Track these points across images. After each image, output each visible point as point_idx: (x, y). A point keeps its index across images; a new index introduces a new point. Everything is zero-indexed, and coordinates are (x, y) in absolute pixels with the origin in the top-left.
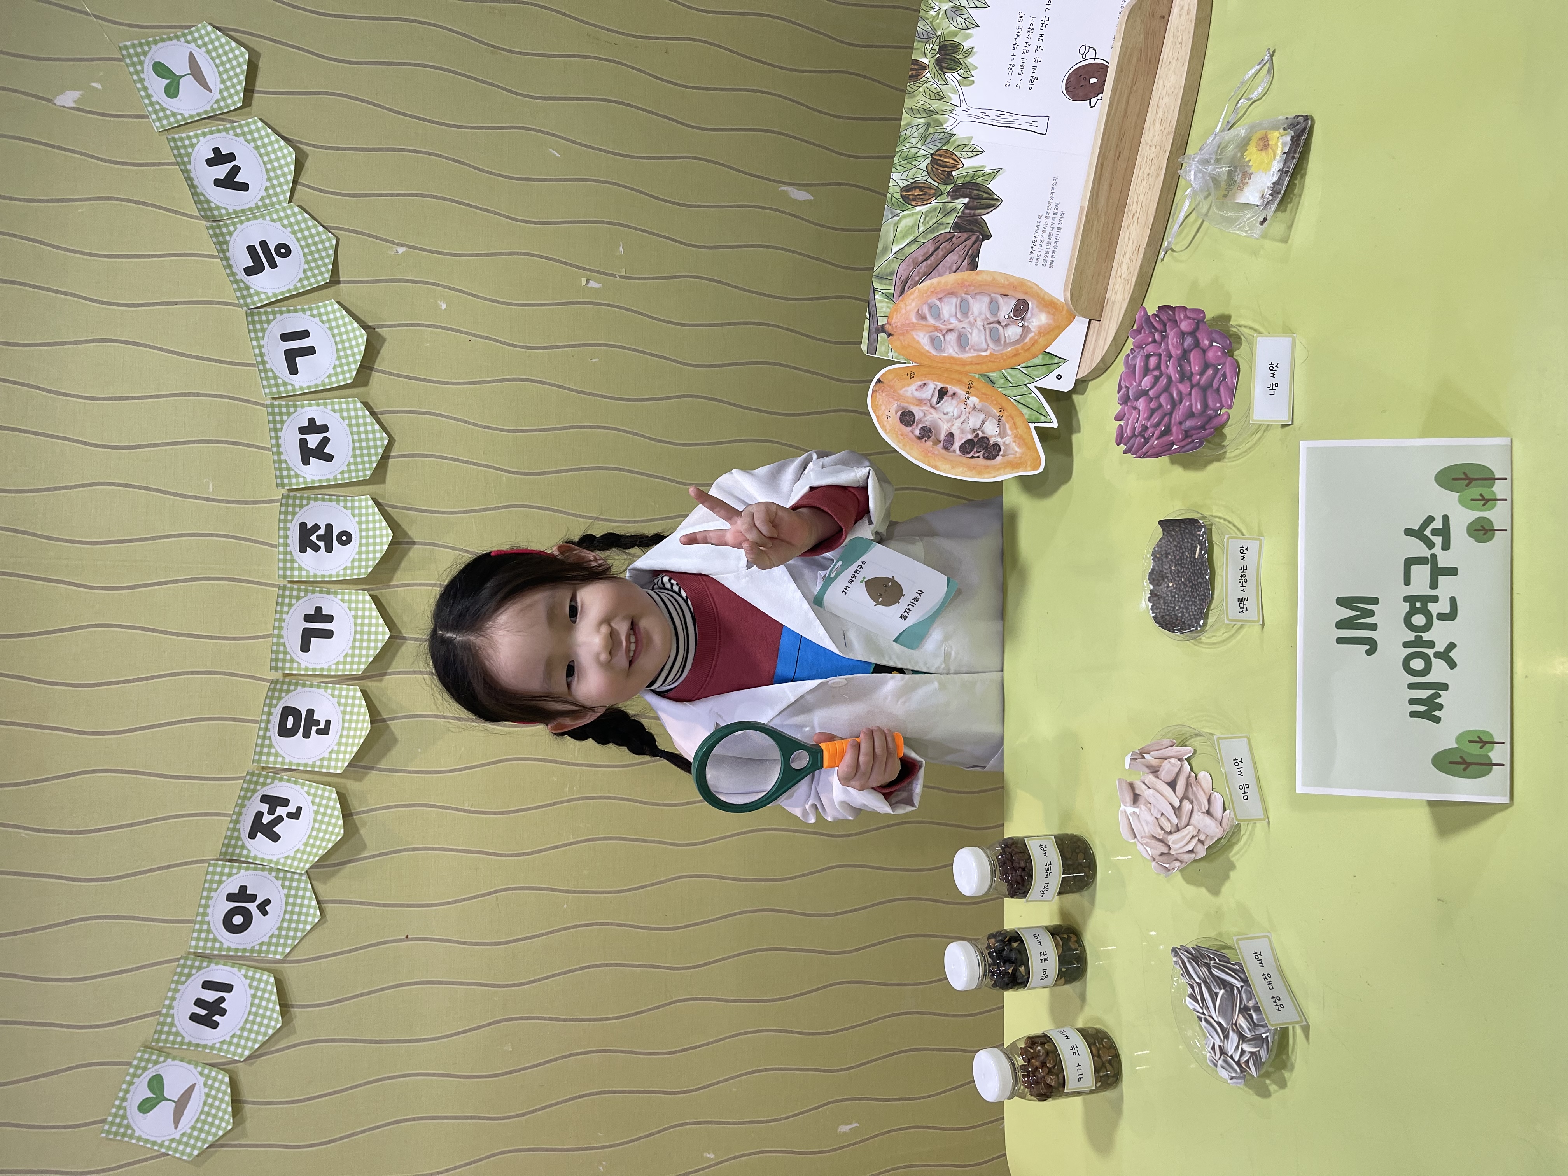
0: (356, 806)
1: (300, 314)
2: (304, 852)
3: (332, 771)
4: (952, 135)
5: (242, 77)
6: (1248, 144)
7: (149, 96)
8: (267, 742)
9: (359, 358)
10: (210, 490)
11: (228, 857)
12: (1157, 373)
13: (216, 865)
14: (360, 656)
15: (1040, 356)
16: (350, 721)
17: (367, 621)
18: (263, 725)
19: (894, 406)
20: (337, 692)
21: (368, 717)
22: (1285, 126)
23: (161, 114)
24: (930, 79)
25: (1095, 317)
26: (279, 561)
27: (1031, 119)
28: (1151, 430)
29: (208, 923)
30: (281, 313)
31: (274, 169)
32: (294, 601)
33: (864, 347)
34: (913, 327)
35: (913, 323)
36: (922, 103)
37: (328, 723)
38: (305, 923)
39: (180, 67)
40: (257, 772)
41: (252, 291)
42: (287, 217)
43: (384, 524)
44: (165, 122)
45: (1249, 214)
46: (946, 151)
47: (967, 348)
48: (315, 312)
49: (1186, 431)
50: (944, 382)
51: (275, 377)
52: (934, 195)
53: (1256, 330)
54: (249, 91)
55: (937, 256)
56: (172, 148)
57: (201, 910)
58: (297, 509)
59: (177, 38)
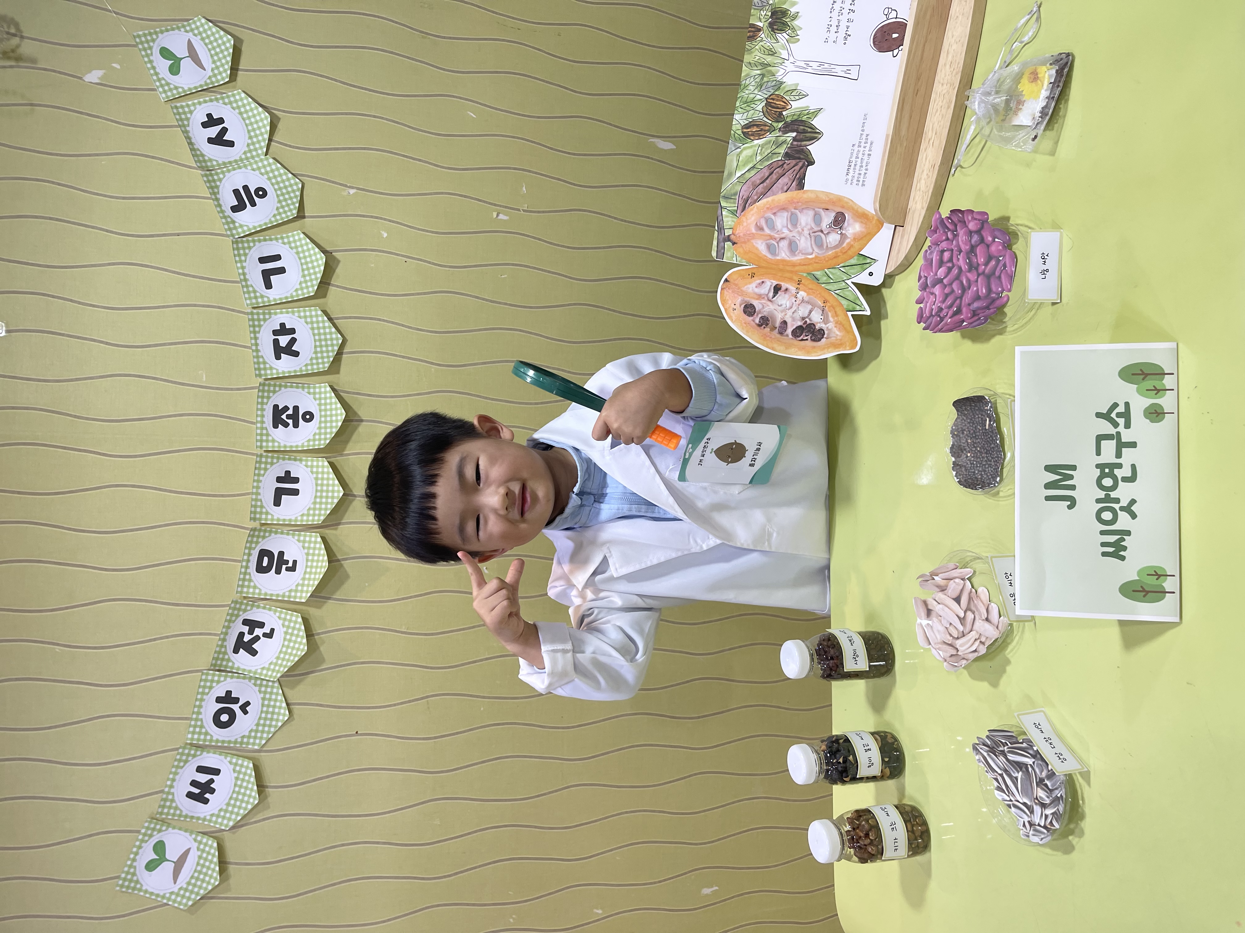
0: (317, 628)
1: (274, 242)
2: (276, 664)
3: (298, 600)
4: (782, 83)
5: (229, 59)
6: (1021, 77)
7: (157, 74)
8: (247, 577)
9: (319, 276)
10: (204, 381)
11: (217, 668)
12: (950, 265)
13: (207, 674)
14: (320, 509)
15: (856, 258)
16: (313, 561)
17: (325, 482)
18: (244, 564)
19: (739, 300)
20: (302, 538)
21: (326, 558)
22: (1051, 62)
23: (166, 88)
24: (764, 39)
25: (898, 225)
26: (257, 434)
27: (845, 68)
28: (945, 311)
29: (202, 720)
30: (260, 241)
31: (254, 130)
32: (269, 466)
33: (714, 254)
34: (753, 236)
35: (753, 234)
36: (757, 58)
37: (295, 562)
38: (277, 720)
39: (180, 51)
40: (240, 601)
41: (237, 225)
42: (264, 167)
43: (339, 405)
44: (169, 94)
45: (1022, 133)
46: (778, 95)
47: (796, 253)
48: (286, 240)
49: (973, 311)
50: (779, 280)
51: (255, 292)
52: (768, 131)
53: (1030, 228)
54: (234, 69)
55: (771, 179)
56: (175, 114)
57: (196, 710)
58: (271, 394)
59: (178, 28)
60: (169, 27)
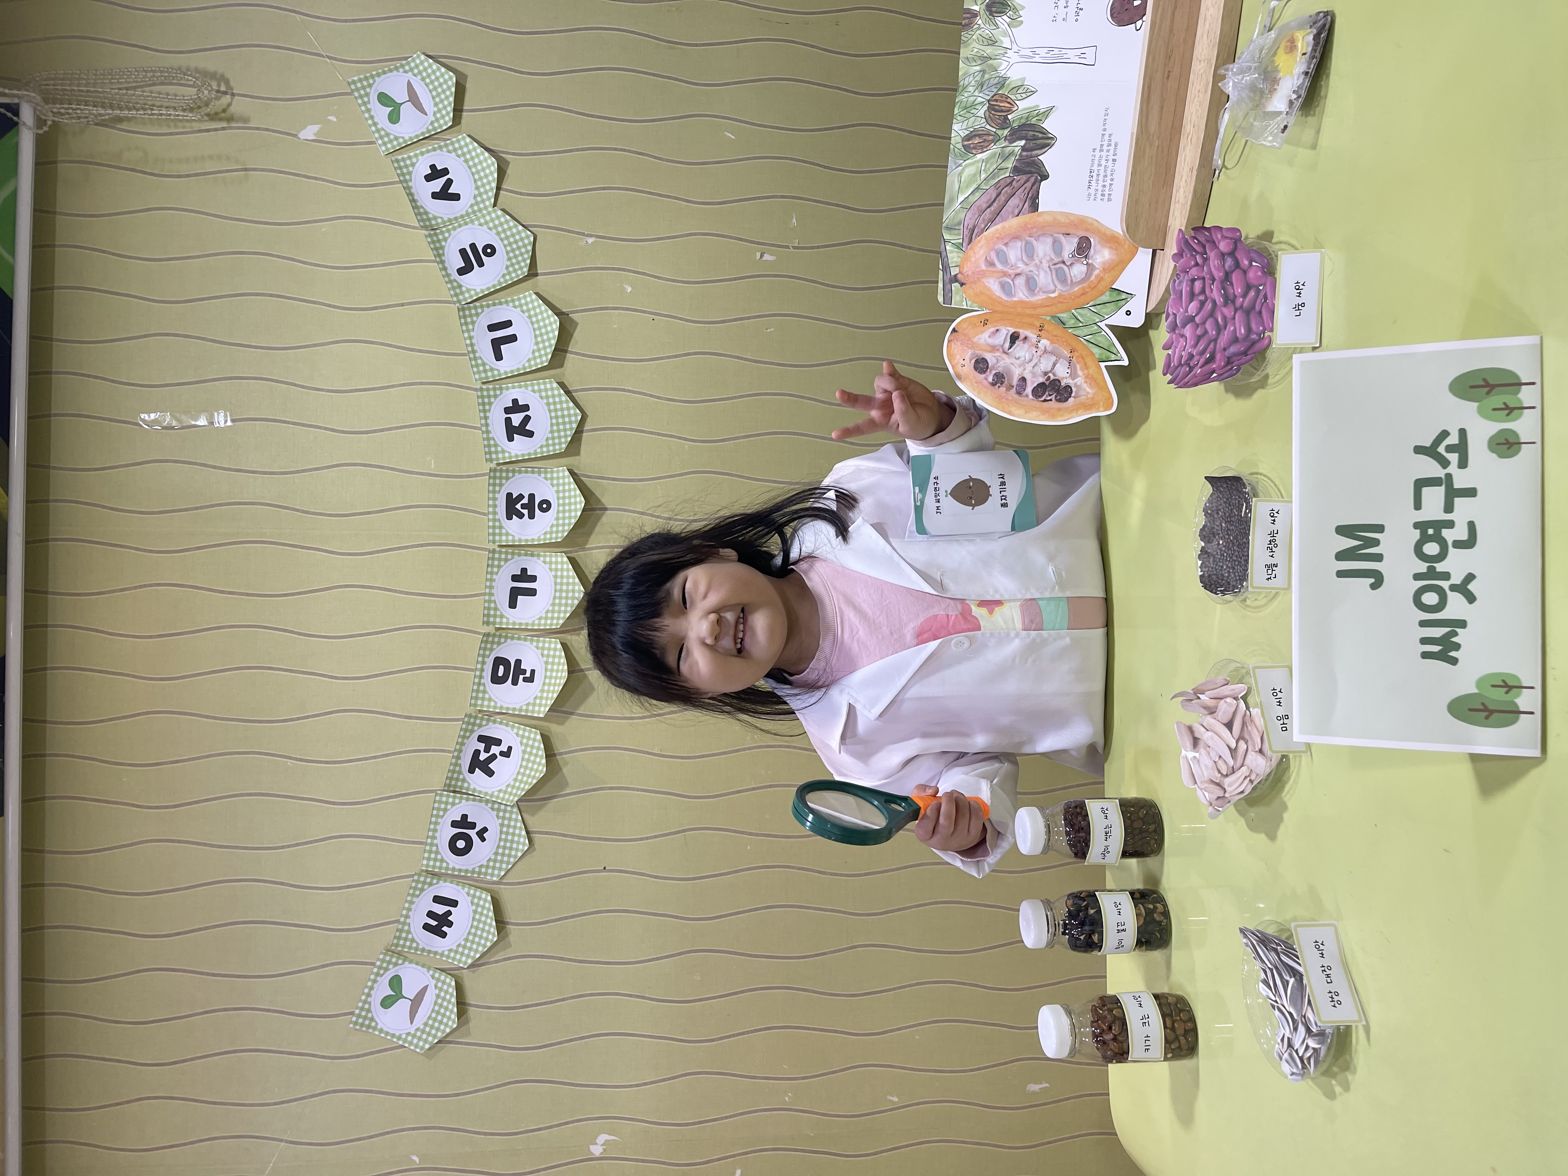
0: (559, 748)
1: (505, 306)
2: (513, 787)
3: (536, 715)
4: (1006, 79)
5: (452, 99)
6: (1277, 49)
7: (375, 124)
8: (482, 688)
9: (554, 342)
10: (433, 468)
11: (452, 789)
12: (1202, 298)
13: (441, 795)
15: (1108, 293)
16: (552, 671)
17: (565, 580)
18: (478, 673)
19: (968, 354)
20: (541, 645)
21: (566, 667)
22: (1308, 25)
23: (386, 139)
24: (982, 26)
25: (1158, 250)
26: (489, 527)
27: (1078, 52)
28: (1196, 358)
29: (437, 844)
30: (488, 306)
32: (502, 563)
33: (940, 299)
34: (983, 274)
35: (983, 271)
36: (976, 50)
37: (533, 672)
38: (517, 850)
39: (400, 95)
40: (474, 714)
41: (464, 289)
43: (578, 492)
44: (389, 146)
45: (1275, 123)
46: (1002, 95)
47: (1036, 291)
48: (517, 303)
49: (1229, 358)
50: (1016, 327)
51: (484, 364)
52: (992, 141)
53: (1293, 246)
54: (458, 110)
55: (999, 201)
56: (395, 169)
57: (430, 834)
58: (504, 481)
59: (397, 69)
60: (386, 69)
